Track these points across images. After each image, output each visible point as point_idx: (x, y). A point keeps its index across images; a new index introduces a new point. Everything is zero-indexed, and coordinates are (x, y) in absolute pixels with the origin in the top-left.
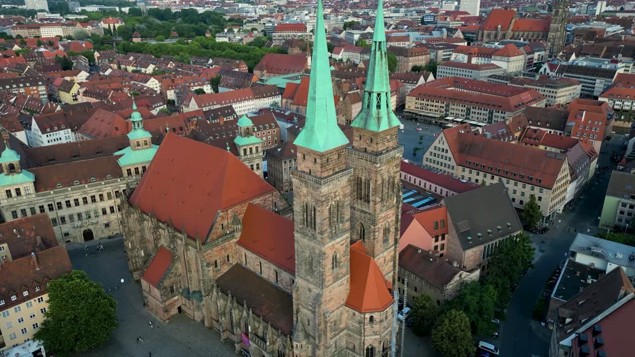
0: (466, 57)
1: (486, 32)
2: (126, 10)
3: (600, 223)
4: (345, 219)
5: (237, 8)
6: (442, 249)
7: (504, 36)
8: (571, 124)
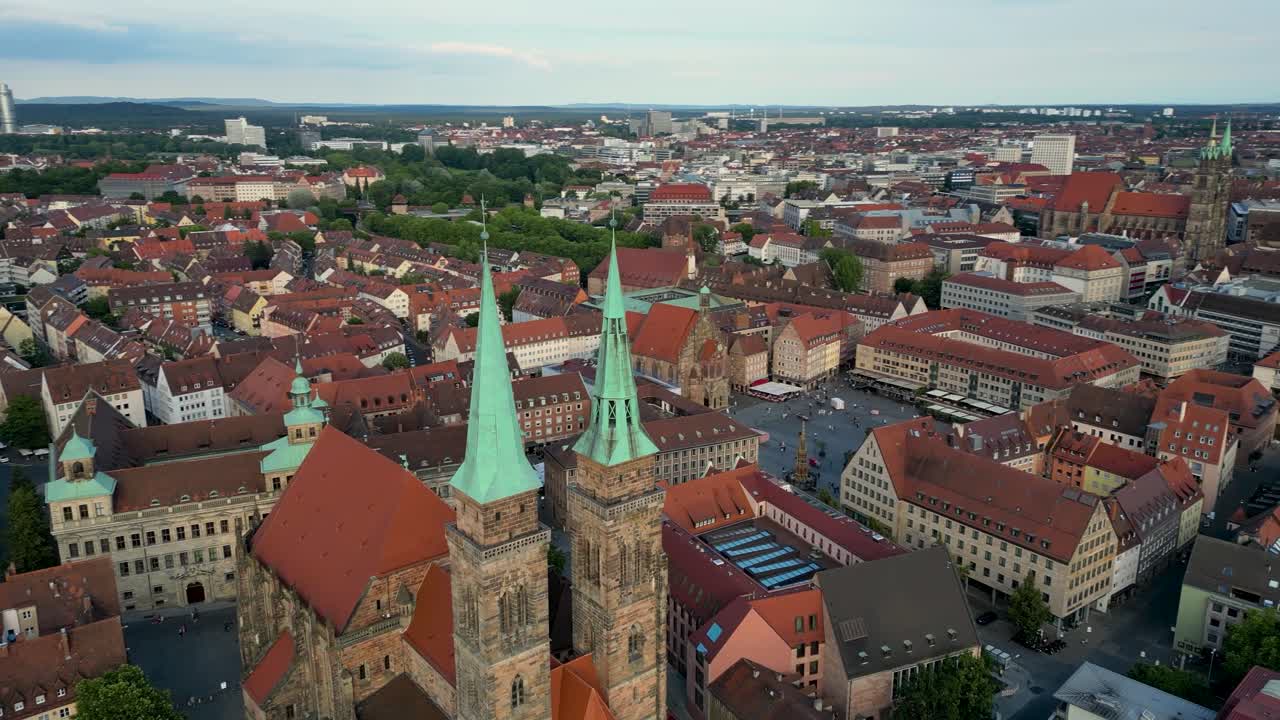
0: (1003, 266)
1: (1058, 215)
2: (398, 148)
3: (1177, 639)
4: (537, 619)
5: (598, 147)
6: (814, 671)
7: (1094, 226)
8: (1158, 425)
